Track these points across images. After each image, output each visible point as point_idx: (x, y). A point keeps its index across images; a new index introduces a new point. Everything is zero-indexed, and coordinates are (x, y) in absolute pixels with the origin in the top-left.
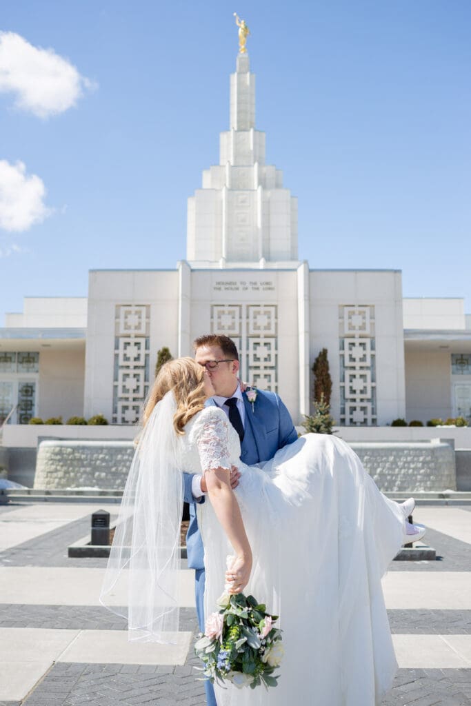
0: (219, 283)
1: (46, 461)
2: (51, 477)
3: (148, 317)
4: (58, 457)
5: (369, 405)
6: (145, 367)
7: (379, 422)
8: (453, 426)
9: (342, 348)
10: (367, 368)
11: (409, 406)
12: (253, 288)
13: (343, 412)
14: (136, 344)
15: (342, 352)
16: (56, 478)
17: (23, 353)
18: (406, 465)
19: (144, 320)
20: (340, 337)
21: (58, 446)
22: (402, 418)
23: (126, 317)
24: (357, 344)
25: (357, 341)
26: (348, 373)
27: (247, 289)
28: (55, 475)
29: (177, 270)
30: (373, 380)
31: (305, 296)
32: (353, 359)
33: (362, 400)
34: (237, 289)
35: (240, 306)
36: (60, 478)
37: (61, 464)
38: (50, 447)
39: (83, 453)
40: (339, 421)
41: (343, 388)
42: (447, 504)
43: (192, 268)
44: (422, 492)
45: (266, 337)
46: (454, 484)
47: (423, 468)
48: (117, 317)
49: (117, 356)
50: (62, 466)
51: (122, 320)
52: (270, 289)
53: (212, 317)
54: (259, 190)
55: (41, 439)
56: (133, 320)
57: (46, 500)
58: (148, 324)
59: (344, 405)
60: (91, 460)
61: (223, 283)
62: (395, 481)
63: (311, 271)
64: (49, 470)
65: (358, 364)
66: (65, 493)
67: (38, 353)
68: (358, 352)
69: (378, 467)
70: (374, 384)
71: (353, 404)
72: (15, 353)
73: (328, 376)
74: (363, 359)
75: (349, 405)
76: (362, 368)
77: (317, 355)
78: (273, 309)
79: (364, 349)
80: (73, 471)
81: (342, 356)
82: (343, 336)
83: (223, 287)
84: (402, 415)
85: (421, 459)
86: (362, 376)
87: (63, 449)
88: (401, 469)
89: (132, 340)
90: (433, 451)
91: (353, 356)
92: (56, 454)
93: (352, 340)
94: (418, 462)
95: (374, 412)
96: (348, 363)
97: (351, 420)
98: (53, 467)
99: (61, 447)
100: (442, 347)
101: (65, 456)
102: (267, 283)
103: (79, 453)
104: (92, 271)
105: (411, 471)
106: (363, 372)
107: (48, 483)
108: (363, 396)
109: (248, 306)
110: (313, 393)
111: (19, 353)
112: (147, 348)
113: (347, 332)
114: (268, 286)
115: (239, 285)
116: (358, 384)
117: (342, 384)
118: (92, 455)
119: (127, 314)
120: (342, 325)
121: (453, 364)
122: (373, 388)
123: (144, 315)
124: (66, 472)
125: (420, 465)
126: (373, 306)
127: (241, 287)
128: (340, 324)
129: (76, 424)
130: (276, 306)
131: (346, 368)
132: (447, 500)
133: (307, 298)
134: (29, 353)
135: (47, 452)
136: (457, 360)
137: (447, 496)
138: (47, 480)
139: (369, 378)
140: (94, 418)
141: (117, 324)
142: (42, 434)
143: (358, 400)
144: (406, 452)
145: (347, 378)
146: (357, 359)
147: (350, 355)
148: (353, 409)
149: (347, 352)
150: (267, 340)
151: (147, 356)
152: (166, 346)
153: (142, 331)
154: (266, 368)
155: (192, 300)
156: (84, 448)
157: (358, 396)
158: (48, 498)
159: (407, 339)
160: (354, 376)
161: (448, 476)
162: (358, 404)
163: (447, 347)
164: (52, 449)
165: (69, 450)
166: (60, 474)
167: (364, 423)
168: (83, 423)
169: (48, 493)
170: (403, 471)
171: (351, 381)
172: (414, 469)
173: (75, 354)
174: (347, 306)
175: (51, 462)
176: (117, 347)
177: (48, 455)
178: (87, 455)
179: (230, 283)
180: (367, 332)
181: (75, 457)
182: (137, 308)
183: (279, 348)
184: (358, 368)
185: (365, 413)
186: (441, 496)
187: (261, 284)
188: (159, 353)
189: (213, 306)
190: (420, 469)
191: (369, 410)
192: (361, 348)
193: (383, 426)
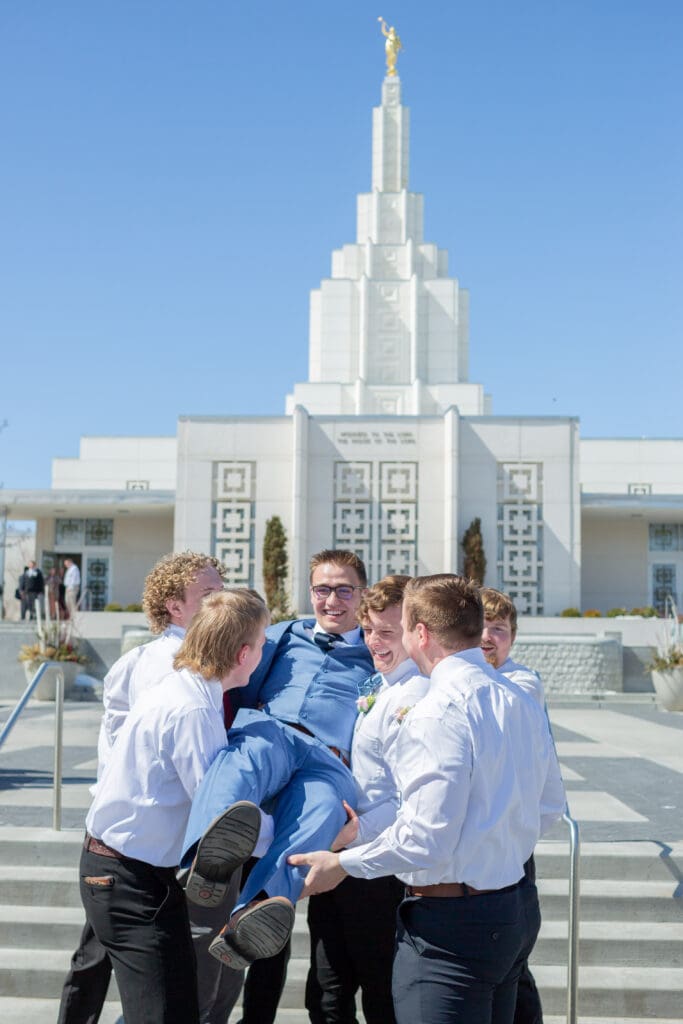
0: (344, 434)
3: (253, 477)
5: (533, 590)
6: (251, 540)
7: (546, 611)
8: (638, 618)
9: (501, 517)
10: (533, 543)
11: (584, 592)
12: (389, 441)
14: (239, 511)
15: (500, 522)
17: (93, 520)
18: (561, 661)
19: (248, 481)
20: (499, 504)
21: (145, 637)
22: (575, 608)
23: (225, 477)
24: (520, 512)
25: (520, 508)
26: (508, 549)
27: (379, 441)
29: (291, 416)
30: (540, 559)
31: (453, 451)
32: (514, 532)
33: (525, 584)
34: (368, 441)
35: (371, 463)
38: (135, 638)
41: (500, 568)
42: (600, 707)
43: (311, 413)
44: (577, 692)
45: (403, 503)
46: (620, 685)
47: (580, 665)
48: (215, 476)
49: (214, 526)
51: (220, 480)
52: (410, 441)
53: (335, 477)
55: (126, 628)
56: (234, 480)
58: (253, 486)
61: (350, 435)
63: (461, 418)
65: (520, 538)
67: (112, 521)
68: (520, 523)
70: (540, 564)
71: (514, 589)
72: (82, 520)
73: (481, 553)
74: (527, 532)
76: (525, 543)
77: (467, 526)
78: (412, 467)
79: (529, 518)
81: (501, 528)
82: (501, 501)
83: (349, 440)
84: (576, 604)
85: (579, 655)
86: (526, 553)
88: (554, 667)
89: (234, 506)
91: (515, 528)
93: (514, 508)
94: (574, 658)
95: (539, 599)
96: (507, 536)
100: (634, 516)
102: (407, 434)
105: (565, 669)
106: (527, 548)
108: (526, 579)
109: (381, 463)
111: (87, 520)
112: (253, 515)
113: (507, 496)
114: (408, 438)
115: (370, 437)
116: (520, 563)
117: (500, 563)
119: (227, 472)
120: (500, 487)
121: (651, 537)
122: (540, 569)
123: (248, 473)
125: (577, 662)
126: (541, 464)
127: (373, 439)
128: (498, 486)
130: (417, 463)
131: (506, 542)
132: (602, 702)
133: (455, 454)
134: (100, 521)
136: (657, 532)
137: (603, 698)
139: (534, 556)
141: (214, 486)
142: (125, 623)
143: (520, 584)
144: (560, 647)
145: (507, 556)
146: (520, 532)
147: (511, 527)
148: (514, 594)
149: (506, 523)
150: (406, 507)
151: (252, 526)
152: (276, 514)
153: (246, 495)
154: (403, 542)
155: (309, 456)
157: (520, 578)
159: (588, 506)
160: (516, 553)
161: (610, 676)
162: (520, 589)
163: (639, 516)
167: (528, 612)
170: (556, 669)
171: (511, 559)
172: (570, 666)
173: (161, 522)
174: (509, 463)
176: (214, 515)
179: (360, 434)
180: (532, 496)
182: (240, 466)
183: (419, 517)
184: (520, 542)
185: (529, 601)
186: (596, 698)
187: (399, 435)
188: (267, 523)
189: (336, 463)
190: (576, 667)
191: (534, 597)
192: (525, 518)
193: (550, 616)
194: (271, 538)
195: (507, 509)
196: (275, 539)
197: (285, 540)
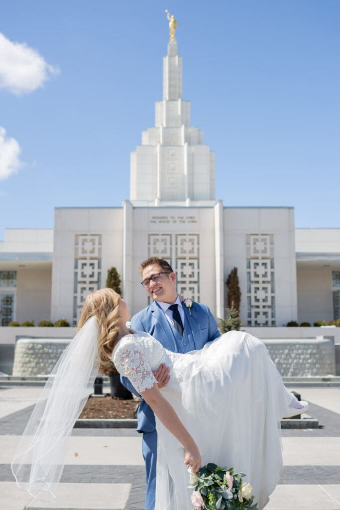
0: (154, 218)
1: (21, 355)
2: (26, 367)
3: (100, 244)
4: (31, 351)
5: (269, 311)
6: (98, 282)
7: (277, 323)
8: (334, 327)
9: (249, 267)
10: (268, 282)
11: (300, 311)
12: (181, 221)
13: (250, 316)
14: (91, 264)
15: (248, 270)
16: (30, 367)
17: (4, 272)
18: (298, 356)
19: (97, 246)
20: (247, 259)
21: (31, 343)
22: (294, 321)
23: (83, 244)
24: (260, 264)
25: (260, 262)
26: (253, 286)
27: (175, 222)
28: (29, 365)
29: (122, 208)
30: (273, 292)
31: (220, 227)
32: (257, 276)
33: (264, 307)
34: (168, 222)
35: (171, 235)
36: (33, 368)
37: (34, 356)
38: (24, 344)
39: (50, 348)
40: (246, 323)
41: (250, 297)
42: (328, 386)
43: (134, 206)
44: (309, 376)
45: (190, 259)
46: (334, 370)
47: (310, 358)
48: (77, 244)
49: (76, 274)
50: (34, 358)
51: (80, 246)
52: (193, 222)
53: (149, 244)
54: (186, 146)
55: (18, 338)
56: (88, 246)
57: (22, 384)
58: (100, 249)
59: (250, 310)
60: (57, 354)
61: (157, 218)
62: (289, 368)
63: (224, 208)
64: (24, 361)
65: (261, 279)
66: (37, 379)
67: (15, 272)
68: (261, 270)
69: (277, 357)
70: (273, 295)
71: (257, 310)
73: (238, 288)
74: (265, 275)
75: (254, 310)
76: (264, 282)
77: (229, 273)
78: (195, 238)
79: (266, 268)
80: (42, 362)
81: (249, 273)
82: (249, 257)
83: (157, 221)
84: (295, 318)
85: (309, 351)
86: (264, 289)
87: (35, 345)
88: (294, 359)
89: (88, 262)
90: (318, 346)
91: (257, 273)
92: (30, 349)
93: (256, 261)
94: (307, 354)
95: (273, 316)
96: (253, 279)
97: (256, 322)
98: (27, 359)
99: (34, 343)
100: (324, 266)
101: (37, 351)
102: (191, 218)
103: (47, 348)
104: (57, 209)
105: (301, 361)
106: (264, 285)
107: (24, 371)
108: (265, 304)
109: (177, 235)
110: (227, 302)
111: (1, 272)
112: (99, 267)
113: (253, 255)
114: (192, 220)
115: (169, 219)
116: (261, 295)
117: (249, 295)
118: (57, 349)
119: (84, 241)
120: (248, 250)
121: (333, 279)
122: (273, 298)
123: (97, 242)
124: (38, 363)
125: (308, 356)
126: (272, 235)
127: (171, 220)
128: (247, 248)
129: (45, 326)
130: (198, 235)
131: (252, 282)
132: (329, 382)
133: (222, 229)
134: (9, 272)
135: (23, 348)
136: (337, 276)
137: (329, 380)
138: (22, 369)
139: (269, 290)
140: (59, 321)
141: (76, 249)
142: (19, 334)
143: (261, 307)
144: (297, 346)
145: (253, 290)
146: (260, 276)
147: (255, 273)
148: (257, 314)
149: (252, 270)
150: (191, 261)
151: (99, 274)
152: (114, 266)
153: (96, 255)
154: (190, 282)
155: (133, 231)
156: (51, 344)
157: (261, 304)
158: (23, 383)
159: (299, 260)
160: (258, 289)
161: (330, 364)
162: (261, 310)
163: (329, 266)
164: (27, 345)
165: (40, 346)
166: (33, 365)
167: (266, 324)
168: (51, 325)
169: (23, 379)
170: (295, 361)
171: (256, 292)
172: (303, 359)
173: (44, 272)
174: (253, 235)
175: (25, 355)
176: (76, 267)
177: (24, 350)
178: (53, 350)
179: (163, 218)
180: (268, 255)
181: (44, 351)
182: (92, 237)
183: (200, 267)
184: (261, 282)
185: (267, 317)
186: (325, 380)
187: (187, 218)
188: (108, 271)
189: (150, 235)
190: (308, 359)
191: (270, 314)
192: (263, 267)
193: (280, 326)
194: (111, 280)
195: (253, 262)
196: (113, 281)
197: (120, 281)
